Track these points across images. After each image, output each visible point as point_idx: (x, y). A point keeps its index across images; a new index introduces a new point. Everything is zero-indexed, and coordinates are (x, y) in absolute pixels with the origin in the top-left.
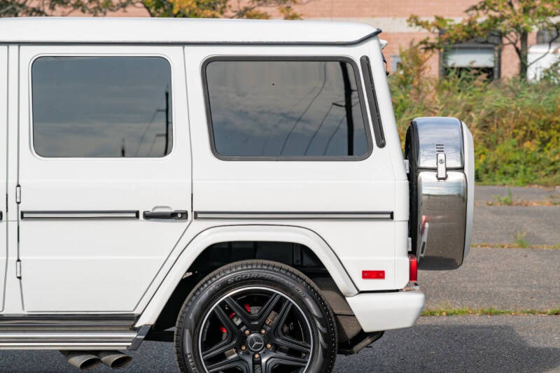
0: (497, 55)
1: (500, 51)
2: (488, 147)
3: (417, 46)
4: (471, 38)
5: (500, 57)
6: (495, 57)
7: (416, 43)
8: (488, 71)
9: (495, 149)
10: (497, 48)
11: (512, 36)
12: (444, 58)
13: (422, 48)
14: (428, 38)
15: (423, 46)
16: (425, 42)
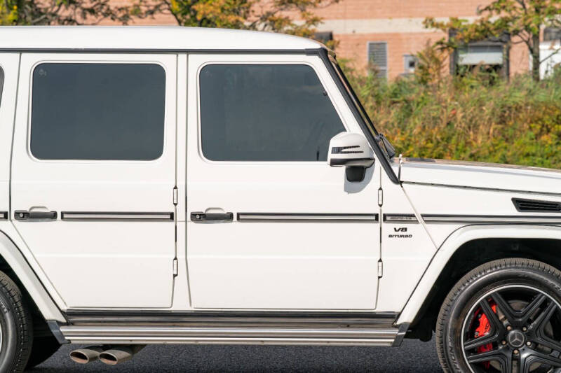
0: (505, 53)
1: (509, 48)
2: (507, 140)
3: (434, 47)
4: (483, 37)
5: (508, 54)
6: (503, 55)
7: (432, 44)
8: (496, 67)
9: (513, 143)
10: (505, 46)
11: (524, 35)
12: (455, 57)
13: (438, 49)
14: (444, 39)
15: (439, 46)
16: (441, 43)
